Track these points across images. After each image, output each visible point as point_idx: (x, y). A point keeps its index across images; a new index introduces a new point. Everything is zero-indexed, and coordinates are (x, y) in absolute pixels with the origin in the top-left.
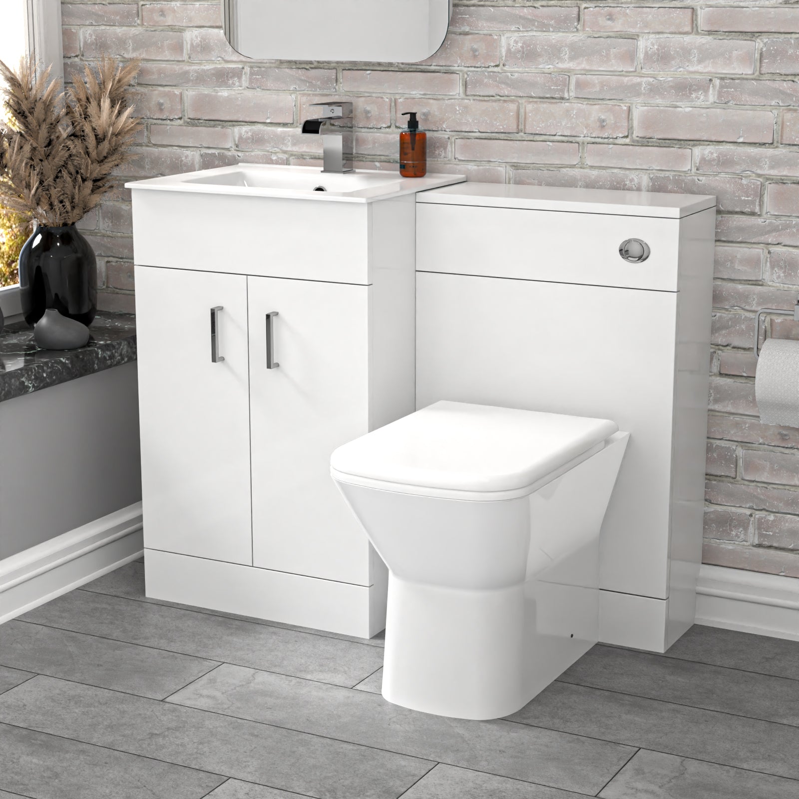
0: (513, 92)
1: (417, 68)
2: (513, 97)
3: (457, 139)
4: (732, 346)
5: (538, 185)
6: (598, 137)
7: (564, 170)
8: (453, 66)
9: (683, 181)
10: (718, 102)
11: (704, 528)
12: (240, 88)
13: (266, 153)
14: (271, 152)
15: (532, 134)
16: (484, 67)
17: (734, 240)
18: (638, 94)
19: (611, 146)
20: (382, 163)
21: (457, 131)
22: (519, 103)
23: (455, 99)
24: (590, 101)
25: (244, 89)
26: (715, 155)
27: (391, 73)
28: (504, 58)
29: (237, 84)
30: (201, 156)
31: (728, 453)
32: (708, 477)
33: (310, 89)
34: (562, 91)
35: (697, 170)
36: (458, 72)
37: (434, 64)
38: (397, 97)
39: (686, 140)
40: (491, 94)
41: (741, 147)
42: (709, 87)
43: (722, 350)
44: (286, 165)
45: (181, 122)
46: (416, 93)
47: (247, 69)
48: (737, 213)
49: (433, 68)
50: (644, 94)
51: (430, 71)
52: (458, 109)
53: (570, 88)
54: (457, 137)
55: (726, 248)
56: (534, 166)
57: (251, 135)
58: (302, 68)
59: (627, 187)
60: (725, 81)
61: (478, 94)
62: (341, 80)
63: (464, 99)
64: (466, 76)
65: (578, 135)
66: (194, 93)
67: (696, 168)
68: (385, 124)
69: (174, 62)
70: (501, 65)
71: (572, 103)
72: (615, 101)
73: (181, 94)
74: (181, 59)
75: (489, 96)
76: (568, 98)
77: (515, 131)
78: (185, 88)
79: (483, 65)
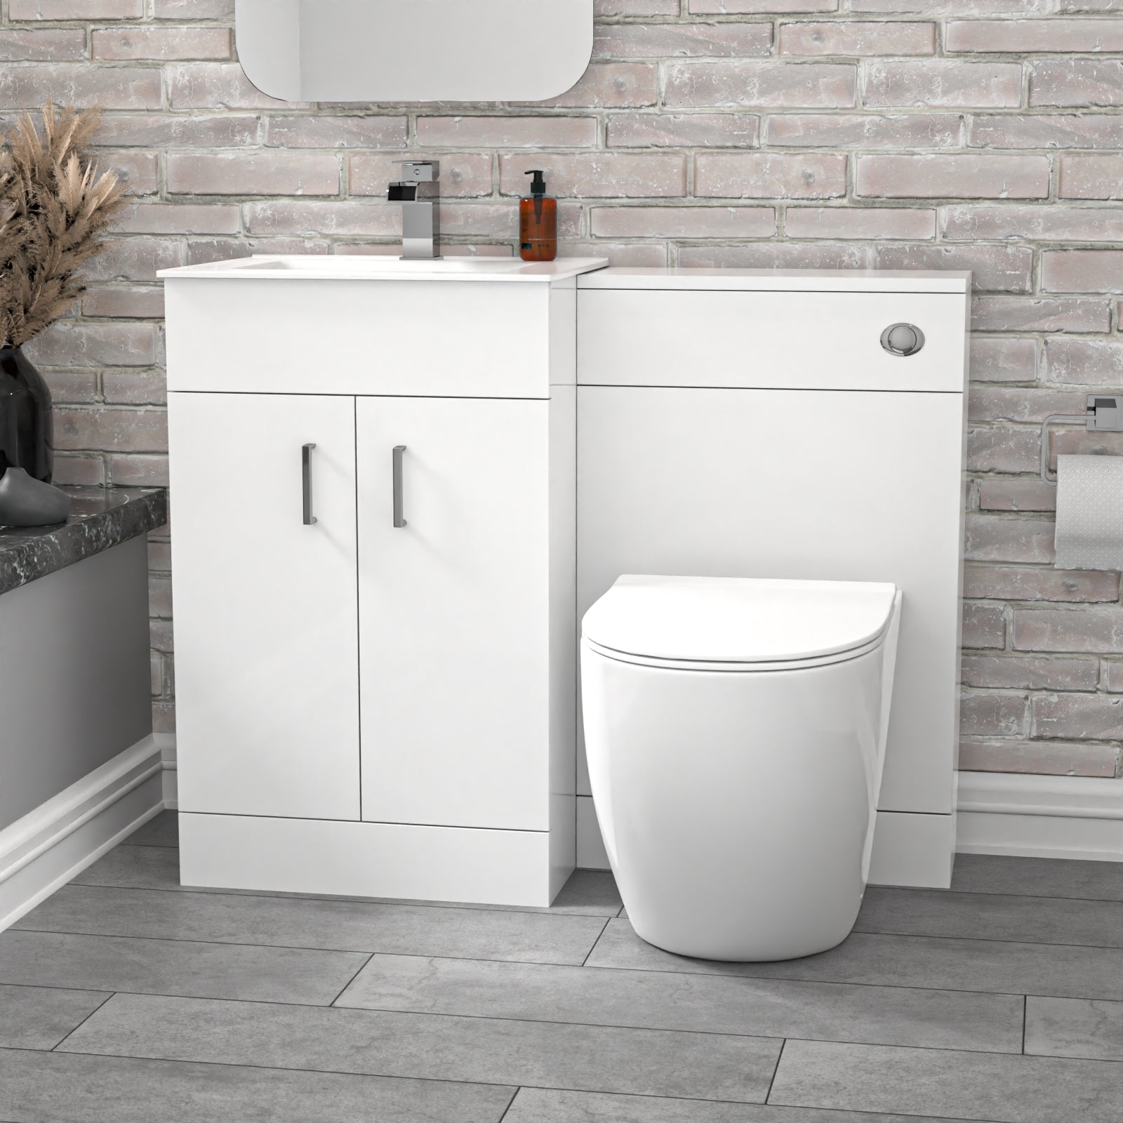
0: (678, 140)
1: (532, 112)
2: (678, 148)
3: (594, 208)
4: (996, 471)
5: (715, 267)
6: (803, 199)
7: (755, 245)
8: (587, 108)
9: (923, 253)
10: (971, 145)
11: (961, 721)
12: (254, 147)
13: (294, 239)
14: (303, 237)
15: (705, 197)
16: (634, 108)
17: (997, 329)
18: (858, 138)
19: (821, 210)
20: (478, 246)
21: (593, 198)
22: (685, 154)
23: (590, 153)
24: (790, 150)
25: (260, 148)
26: (969, 216)
27: (493, 119)
28: (663, 95)
29: (249, 140)
30: (189, 246)
31: (992, 617)
32: (965, 651)
33: (366, 145)
34: (750, 137)
35: (944, 237)
36: (594, 116)
37: (557, 105)
38: (502, 152)
39: (928, 198)
40: (644, 144)
41: (1005, 204)
42: (959, 126)
43: (982, 478)
44: (328, 254)
45: (156, 199)
46: (531, 146)
47: (266, 120)
48: (1000, 292)
49: (556, 110)
50: (868, 138)
51: (553, 114)
52: (595, 166)
53: (761, 132)
54: (593, 206)
55: (985, 340)
56: (710, 242)
57: (271, 214)
58: (354, 116)
59: (845, 264)
60: (982, 117)
61: (624, 145)
62: (415, 131)
63: (605, 152)
64: (607, 121)
65: (773, 197)
66: (178, 156)
67: (942, 235)
68: (484, 191)
69: (142, 113)
70: (660, 104)
71: (764, 153)
72: (825, 148)
73: (156, 157)
74: (157, 108)
75: (642, 148)
76: (758, 146)
77: (680, 194)
78: (163, 149)
79: (632, 105)
